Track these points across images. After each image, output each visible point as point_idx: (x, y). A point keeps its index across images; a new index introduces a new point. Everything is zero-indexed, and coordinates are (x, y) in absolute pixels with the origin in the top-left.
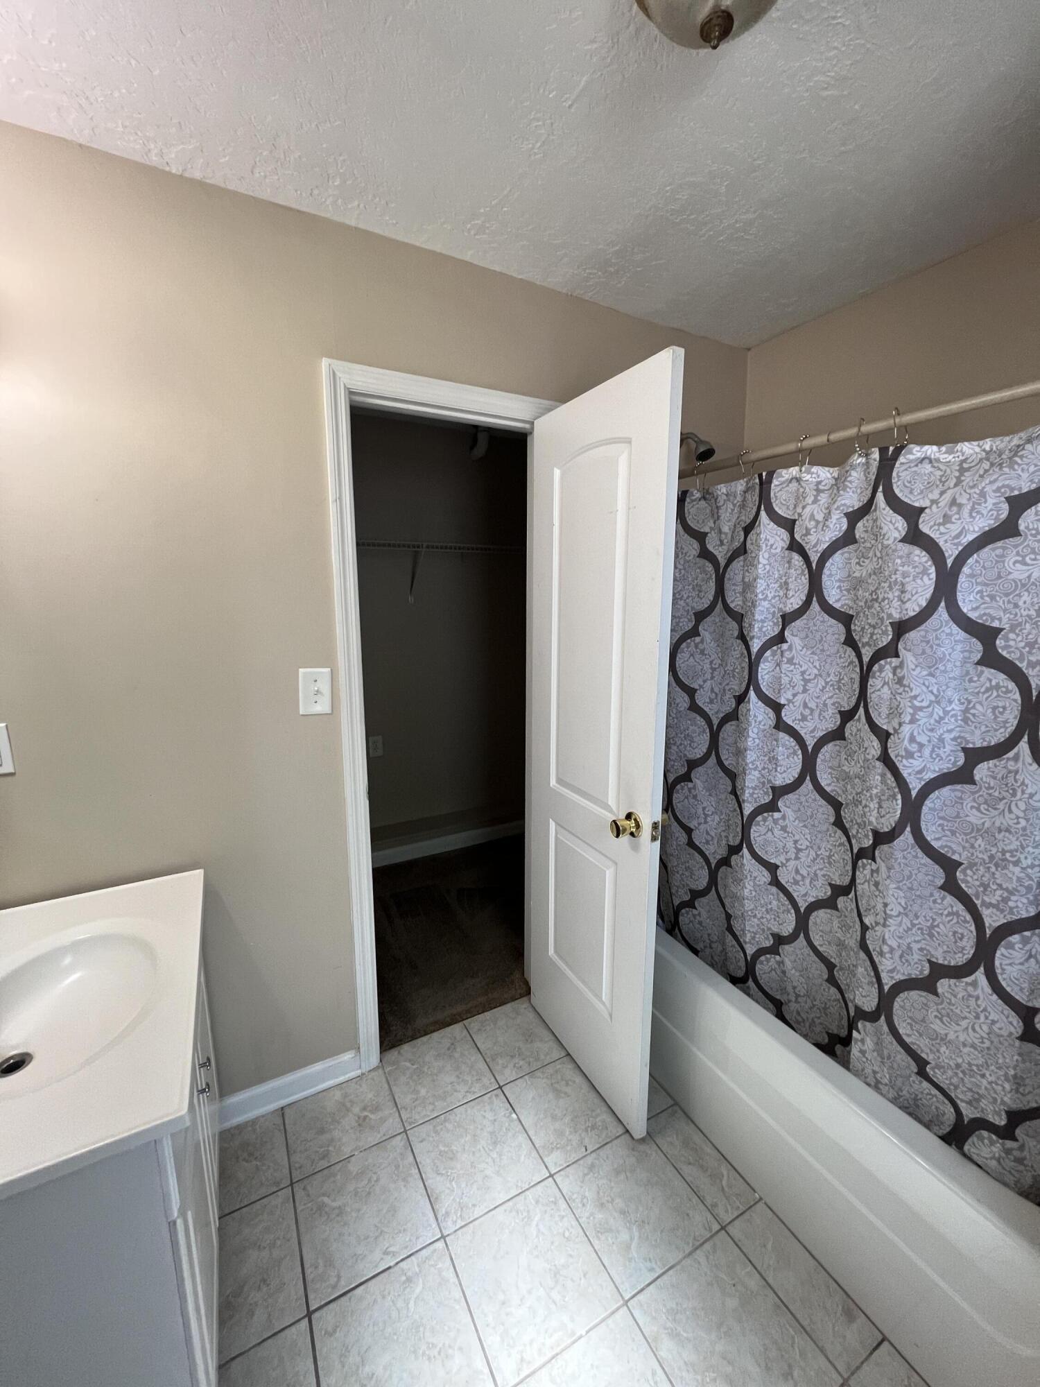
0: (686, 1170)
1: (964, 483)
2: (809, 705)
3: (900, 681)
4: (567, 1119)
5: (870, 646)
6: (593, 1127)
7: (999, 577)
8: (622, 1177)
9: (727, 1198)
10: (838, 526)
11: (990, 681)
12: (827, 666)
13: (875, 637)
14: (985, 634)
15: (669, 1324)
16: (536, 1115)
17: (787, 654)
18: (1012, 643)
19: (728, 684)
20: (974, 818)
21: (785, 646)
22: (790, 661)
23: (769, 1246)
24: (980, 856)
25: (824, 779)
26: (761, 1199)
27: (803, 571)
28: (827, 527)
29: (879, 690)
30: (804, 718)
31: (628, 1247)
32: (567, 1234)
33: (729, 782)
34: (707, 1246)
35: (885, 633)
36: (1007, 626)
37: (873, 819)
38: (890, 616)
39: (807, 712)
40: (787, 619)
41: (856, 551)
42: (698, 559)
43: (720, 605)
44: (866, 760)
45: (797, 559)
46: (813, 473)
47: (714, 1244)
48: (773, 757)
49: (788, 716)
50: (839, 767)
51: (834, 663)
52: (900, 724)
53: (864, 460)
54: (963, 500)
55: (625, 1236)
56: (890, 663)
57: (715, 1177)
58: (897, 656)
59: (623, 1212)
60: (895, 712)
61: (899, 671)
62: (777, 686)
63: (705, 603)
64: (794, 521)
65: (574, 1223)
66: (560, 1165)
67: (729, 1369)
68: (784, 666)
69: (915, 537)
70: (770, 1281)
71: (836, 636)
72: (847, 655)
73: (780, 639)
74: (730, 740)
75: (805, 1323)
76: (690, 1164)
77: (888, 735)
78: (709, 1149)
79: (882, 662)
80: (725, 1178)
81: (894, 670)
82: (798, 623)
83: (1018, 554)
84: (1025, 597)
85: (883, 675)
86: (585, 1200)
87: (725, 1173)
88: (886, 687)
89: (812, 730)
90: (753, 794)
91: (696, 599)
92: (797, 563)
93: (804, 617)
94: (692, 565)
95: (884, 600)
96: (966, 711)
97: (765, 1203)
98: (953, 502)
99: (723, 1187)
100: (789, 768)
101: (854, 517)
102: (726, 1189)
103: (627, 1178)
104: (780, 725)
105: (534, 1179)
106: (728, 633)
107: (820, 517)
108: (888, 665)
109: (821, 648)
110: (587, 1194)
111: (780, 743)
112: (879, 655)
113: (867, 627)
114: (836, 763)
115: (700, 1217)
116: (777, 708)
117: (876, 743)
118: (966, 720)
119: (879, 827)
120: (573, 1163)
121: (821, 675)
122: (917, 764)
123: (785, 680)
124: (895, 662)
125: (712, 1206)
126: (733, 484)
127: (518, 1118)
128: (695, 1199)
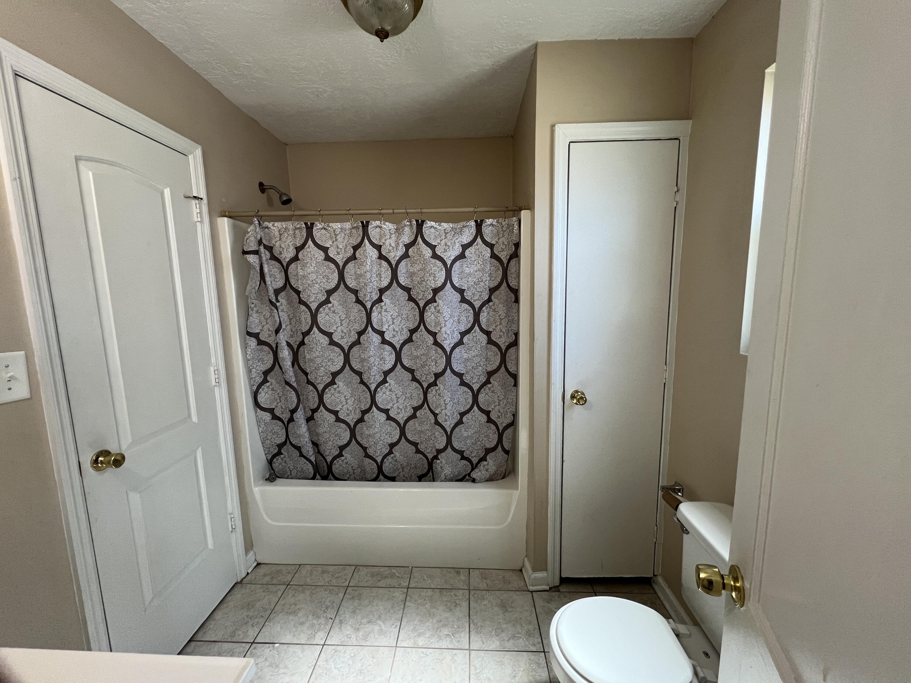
0: (380, 584)
1: (448, 238)
2: (396, 330)
3: (438, 312)
4: (310, 617)
5: (423, 300)
6: (327, 608)
7: (462, 272)
8: (358, 611)
9: (402, 578)
10: (401, 251)
11: (464, 307)
12: (402, 311)
13: (425, 296)
14: (461, 292)
15: (415, 634)
16: (290, 632)
17: (384, 307)
18: (468, 294)
19: (352, 327)
20: (465, 356)
21: (383, 304)
22: (386, 311)
23: (425, 578)
24: (469, 368)
25: (405, 362)
26: (412, 567)
27: (388, 269)
28: (398, 250)
29: (430, 317)
30: (394, 336)
31: (381, 630)
32: (352, 655)
33: (358, 378)
34: (408, 599)
35: (430, 294)
36: (466, 289)
37: (434, 369)
38: (431, 287)
39: (395, 333)
40: (382, 291)
41: (410, 261)
42: (324, 261)
43: (342, 285)
44: (427, 346)
45: (384, 264)
46: (386, 225)
47: (409, 595)
48: (382, 358)
49: (387, 337)
50: (411, 354)
51: (404, 309)
52: (441, 328)
53: (409, 223)
54: (449, 244)
55: (376, 628)
56: (433, 305)
57: (392, 576)
58: (436, 302)
59: (369, 622)
60: (438, 324)
61: (437, 308)
62: (380, 324)
63: (333, 285)
64: (381, 246)
65: (352, 648)
66: (324, 637)
67: (441, 623)
68: (383, 313)
69: (435, 256)
70: (433, 587)
71: (404, 298)
72: (410, 305)
73: (380, 300)
74: (357, 356)
75: (450, 588)
76: (380, 580)
77: (436, 333)
78: (382, 569)
79: (430, 305)
80: (396, 572)
81: (435, 308)
82: (387, 293)
83: (466, 264)
84: (470, 279)
85: (431, 310)
86: (349, 636)
87: (395, 571)
88: (433, 315)
89: (397, 341)
90: (374, 378)
91: (326, 283)
92: (384, 265)
93: (390, 290)
94: (321, 264)
95: (427, 280)
96: (458, 320)
97: (415, 567)
98: (446, 245)
99: (398, 576)
100: (390, 359)
101: (408, 246)
102: (399, 576)
103: (360, 609)
104: (384, 342)
105: (315, 655)
106: (349, 300)
107: (393, 245)
108: (432, 306)
109: (398, 303)
110: (348, 633)
111: (385, 350)
112: (427, 303)
113: (420, 292)
114: (409, 353)
115: (399, 594)
116: (381, 333)
117: (431, 338)
118: (459, 322)
119: (437, 371)
120: (330, 630)
121: (399, 316)
122: (448, 342)
123: (384, 319)
124: (435, 304)
125: (399, 585)
126: (344, 224)
127: (280, 643)
128: (392, 590)
